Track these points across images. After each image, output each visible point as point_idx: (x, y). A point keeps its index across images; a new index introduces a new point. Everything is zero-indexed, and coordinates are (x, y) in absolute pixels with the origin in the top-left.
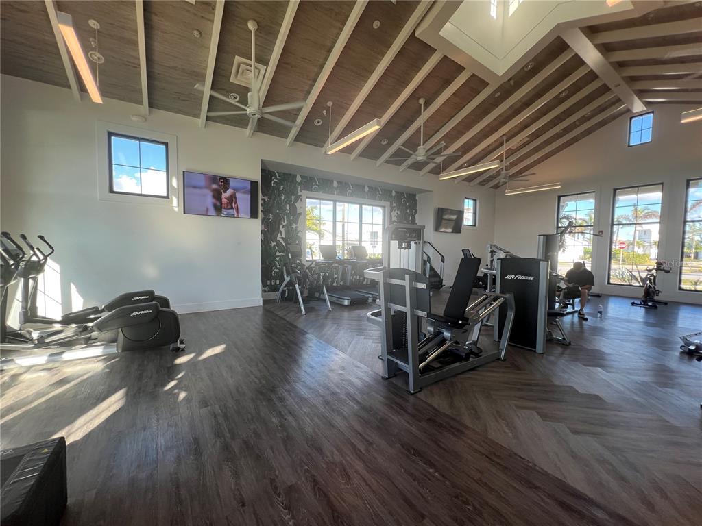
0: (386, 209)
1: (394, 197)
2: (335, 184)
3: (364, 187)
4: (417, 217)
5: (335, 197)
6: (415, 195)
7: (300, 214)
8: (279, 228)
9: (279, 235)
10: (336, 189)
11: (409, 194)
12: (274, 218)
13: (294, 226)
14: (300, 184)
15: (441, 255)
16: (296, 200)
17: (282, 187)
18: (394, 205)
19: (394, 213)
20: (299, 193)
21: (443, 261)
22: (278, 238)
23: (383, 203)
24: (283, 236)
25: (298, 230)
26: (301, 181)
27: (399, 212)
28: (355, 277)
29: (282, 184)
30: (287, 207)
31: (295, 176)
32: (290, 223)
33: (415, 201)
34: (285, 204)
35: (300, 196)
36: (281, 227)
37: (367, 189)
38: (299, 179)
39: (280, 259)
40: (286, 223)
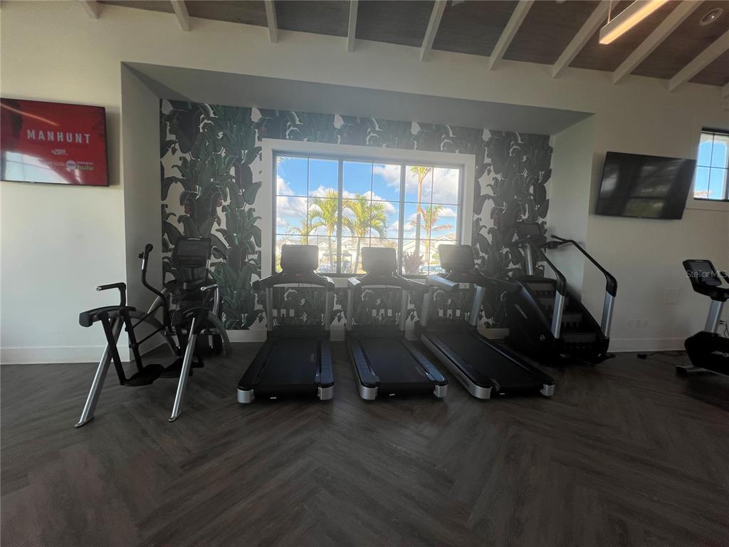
0: (466, 169)
1: (488, 144)
2: (339, 123)
3: (409, 124)
4: (550, 186)
5: (338, 147)
6: (547, 138)
7: (259, 185)
8: (214, 211)
9: (215, 226)
10: (340, 132)
11: (530, 135)
12: (204, 192)
13: (247, 207)
14: (258, 125)
15: (607, 274)
16: (251, 158)
17: (221, 135)
18: (488, 160)
19: (487, 180)
20: (257, 144)
21: (612, 288)
22: (213, 232)
23: (457, 156)
24: (224, 226)
25: (255, 214)
26: (262, 120)
27: (499, 177)
28: (382, 311)
29: (221, 129)
30: (232, 172)
31: (248, 111)
32: (237, 202)
33: (547, 152)
34: (228, 168)
35: (260, 149)
36: (219, 209)
37: (415, 129)
38: (256, 116)
39: (217, 270)
40: (229, 201)
